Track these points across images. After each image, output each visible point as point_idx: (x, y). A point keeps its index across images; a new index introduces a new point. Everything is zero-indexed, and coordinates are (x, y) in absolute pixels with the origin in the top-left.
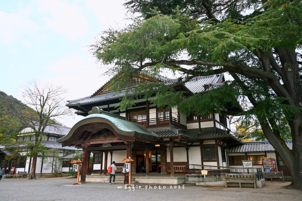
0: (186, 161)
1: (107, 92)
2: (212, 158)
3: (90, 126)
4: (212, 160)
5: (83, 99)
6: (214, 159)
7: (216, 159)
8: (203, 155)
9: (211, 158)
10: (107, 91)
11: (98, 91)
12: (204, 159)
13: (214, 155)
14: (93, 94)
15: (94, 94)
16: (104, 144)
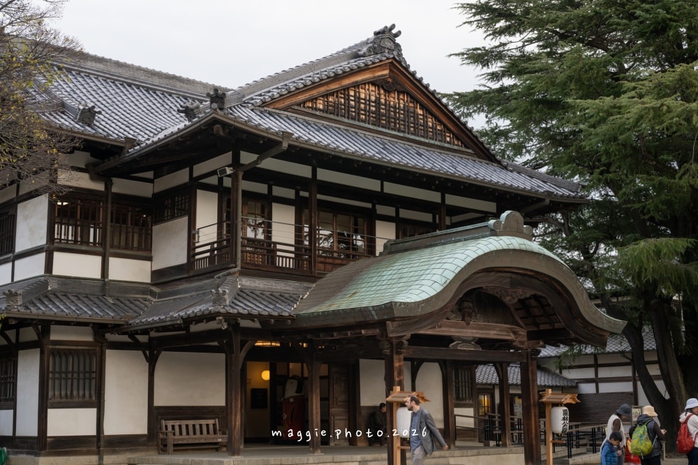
6: (467, 401)
7: (471, 402)
16: (459, 338)
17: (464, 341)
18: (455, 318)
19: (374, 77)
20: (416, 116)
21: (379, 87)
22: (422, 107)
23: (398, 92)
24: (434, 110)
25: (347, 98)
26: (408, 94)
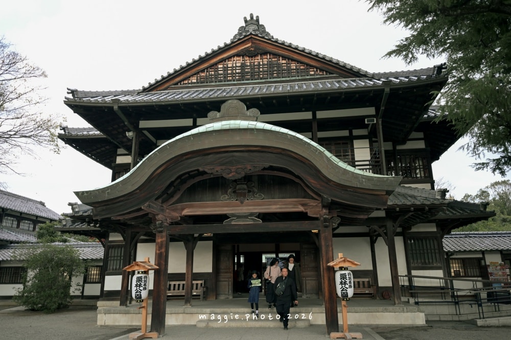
0: (371, 268)
1: (193, 85)
2: (431, 261)
3: (211, 156)
4: (431, 265)
5: (117, 94)
6: (435, 265)
7: (439, 265)
8: (410, 255)
9: (427, 261)
10: (192, 83)
11: (163, 78)
12: (412, 265)
13: (433, 255)
14: (147, 85)
15: (151, 85)
16: (233, 215)
17: (239, 217)
18: (229, 199)
19: (238, 51)
20: (279, 65)
21: (243, 56)
22: (284, 58)
23: (261, 55)
24: (296, 57)
25: (217, 70)
26: (270, 53)
